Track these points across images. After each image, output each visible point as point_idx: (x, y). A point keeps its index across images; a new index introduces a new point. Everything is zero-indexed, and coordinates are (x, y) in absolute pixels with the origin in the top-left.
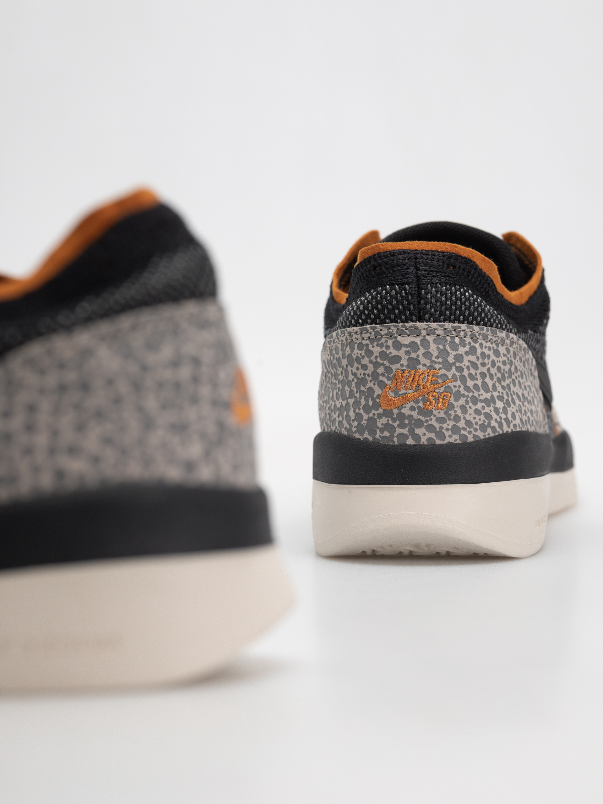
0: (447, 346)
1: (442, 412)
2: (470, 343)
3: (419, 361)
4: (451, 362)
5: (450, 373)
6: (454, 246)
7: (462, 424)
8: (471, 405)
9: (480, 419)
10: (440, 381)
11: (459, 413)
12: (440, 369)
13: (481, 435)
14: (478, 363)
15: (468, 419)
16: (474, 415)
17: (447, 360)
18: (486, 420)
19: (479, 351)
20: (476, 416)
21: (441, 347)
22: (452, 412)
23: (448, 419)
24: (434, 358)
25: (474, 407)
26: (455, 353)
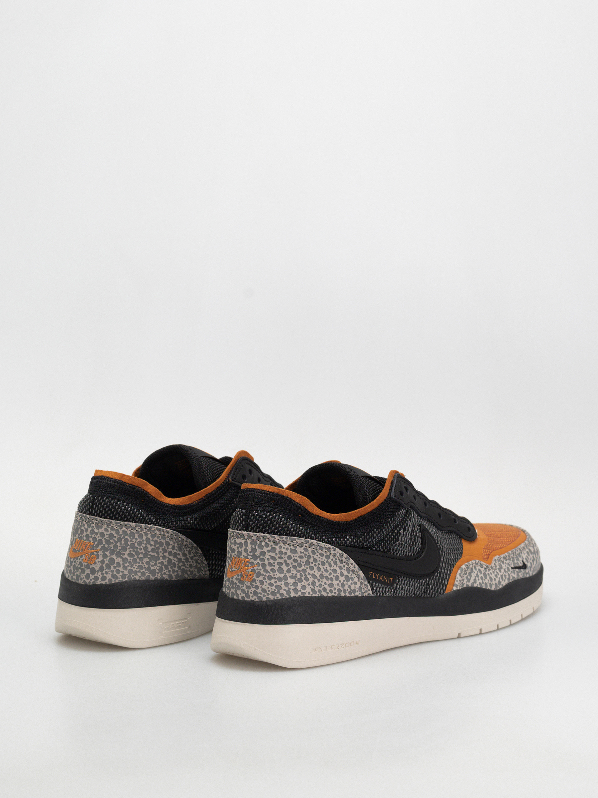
0: (257, 546)
1: (249, 583)
2: (272, 546)
3: (242, 553)
4: (257, 555)
5: (256, 562)
6: (278, 489)
7: (259, 590)
8: (267, 580)
9: (272, 589)
10: (250, 565)
11: (258, 584)
12: (251, 559)
13: (272, 597)
14: (277, 557)
15: (263, 588)
16: (268, 586)
17: (255, 555)
18: (276, 589)
19: (278, 550)
20: (269, 587)
21: (253, 547)
22: (254, 584)
23: (252, 587)
24: (248, 553)
25: (269, 582)
26: (260, 550)
